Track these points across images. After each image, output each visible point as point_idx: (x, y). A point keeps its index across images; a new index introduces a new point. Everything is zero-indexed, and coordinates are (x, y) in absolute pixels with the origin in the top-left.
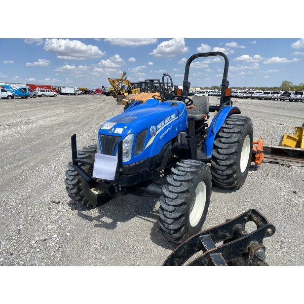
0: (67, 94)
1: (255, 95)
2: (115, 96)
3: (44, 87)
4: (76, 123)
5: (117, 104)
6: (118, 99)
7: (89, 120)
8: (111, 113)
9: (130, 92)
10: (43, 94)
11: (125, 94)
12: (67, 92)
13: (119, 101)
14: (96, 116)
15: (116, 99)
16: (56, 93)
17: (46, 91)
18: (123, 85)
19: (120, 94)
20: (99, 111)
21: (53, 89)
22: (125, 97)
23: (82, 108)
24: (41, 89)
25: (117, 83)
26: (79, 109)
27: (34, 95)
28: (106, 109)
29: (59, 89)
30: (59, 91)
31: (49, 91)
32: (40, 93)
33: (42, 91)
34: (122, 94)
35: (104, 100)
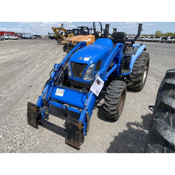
0: (26, 38)
1: (144, 39)
2: (56, 39)
3: (9, 33)
4: (21, 62)
5: (58, 45)
6: (58, 41)
7: (35, 58)
8: (53, 52)
9: (66, 36)
10: (9, 38)
11: (63, 38)
12: (25, 37)
13: (59, 43)
14: (42, 54)
15: (57, 41)
16: (18, 37)
17: (11, 36)
18: (61, 31)
19: (60, 38)
20: (44, 50)
21: (16, 35)
22: (63, 40)
23: (33, 48)
24: (8, 34)
25: (57, 31)
26: (30, 49)
27: (2, 38)
28: (50, 48)
29: (21, 35)
30: (20, 36)
31: (13, 36)
32: (7, 37)
33: (7, 36)
34: (61, 38)
35: (49, 42)
